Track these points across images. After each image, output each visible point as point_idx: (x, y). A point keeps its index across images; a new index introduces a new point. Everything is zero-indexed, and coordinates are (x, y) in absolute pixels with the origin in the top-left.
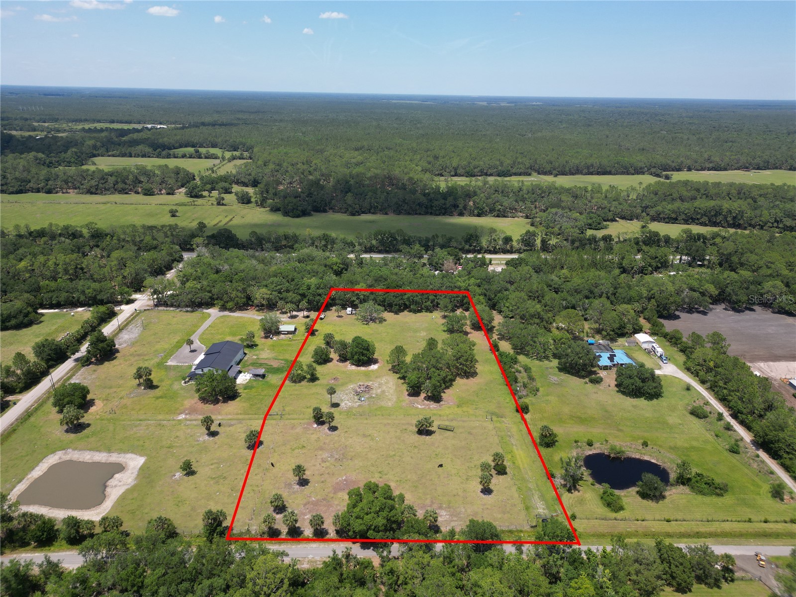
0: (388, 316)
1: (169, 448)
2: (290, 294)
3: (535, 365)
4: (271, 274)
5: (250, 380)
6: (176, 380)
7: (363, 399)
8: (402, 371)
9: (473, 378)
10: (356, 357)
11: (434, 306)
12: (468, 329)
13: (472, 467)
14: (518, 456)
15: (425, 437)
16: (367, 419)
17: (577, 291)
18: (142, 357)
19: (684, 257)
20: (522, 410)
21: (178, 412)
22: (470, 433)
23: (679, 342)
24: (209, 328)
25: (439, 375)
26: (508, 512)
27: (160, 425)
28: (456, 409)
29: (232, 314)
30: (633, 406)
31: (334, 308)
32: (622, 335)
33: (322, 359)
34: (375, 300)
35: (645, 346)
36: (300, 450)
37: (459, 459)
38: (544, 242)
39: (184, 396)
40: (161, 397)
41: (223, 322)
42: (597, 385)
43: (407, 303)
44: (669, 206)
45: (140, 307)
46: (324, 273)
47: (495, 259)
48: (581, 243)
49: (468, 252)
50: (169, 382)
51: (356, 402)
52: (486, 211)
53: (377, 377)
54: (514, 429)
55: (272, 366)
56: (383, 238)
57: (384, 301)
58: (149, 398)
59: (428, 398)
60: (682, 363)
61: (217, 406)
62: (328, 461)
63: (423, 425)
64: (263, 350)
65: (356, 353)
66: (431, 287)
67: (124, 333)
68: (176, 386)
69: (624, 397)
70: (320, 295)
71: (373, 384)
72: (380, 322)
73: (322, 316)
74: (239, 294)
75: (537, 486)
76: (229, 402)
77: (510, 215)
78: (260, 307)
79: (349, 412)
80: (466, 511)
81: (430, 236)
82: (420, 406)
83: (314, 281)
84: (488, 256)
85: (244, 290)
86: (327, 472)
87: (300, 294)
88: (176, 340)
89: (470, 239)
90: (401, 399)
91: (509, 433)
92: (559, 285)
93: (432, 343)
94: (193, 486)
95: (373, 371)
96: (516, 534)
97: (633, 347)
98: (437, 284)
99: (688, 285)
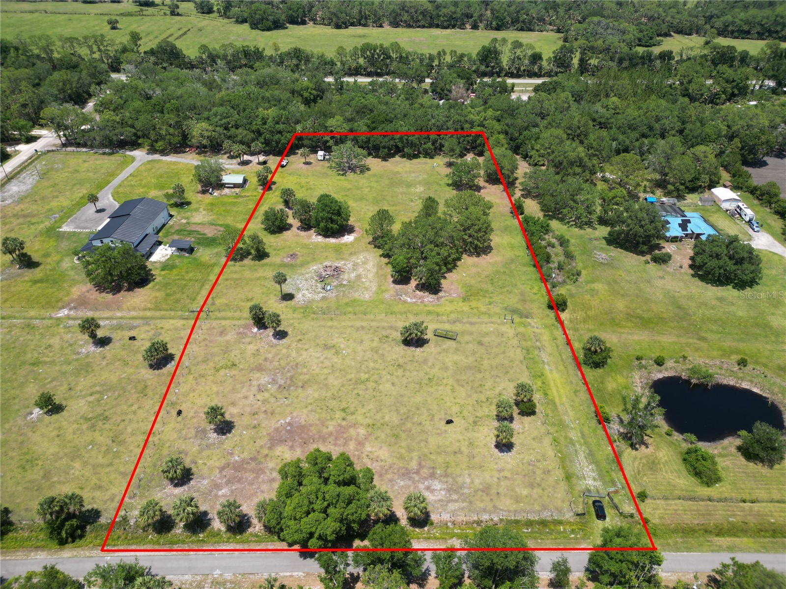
0: (373, 163)
1: (33, 364)
2: (240, 130)
3: (573, 233)
4: (217, 101)
5: (172, 255)
6: (67, 255)
7: (329, 288)
8: (387, 247)
9: (486, 254)
10: (322, 225)
11: (436, 149)
12: (481, 182)
13: (482, 402)
14: (552, 383)
15: (414, 349)
16: (332, 319)
17: (632, 128)
18: (29, 219)
19: (767, 82)
20: (557, 306)
21: (60, 304)
22: (480, 343)
23: (775, 199)
24: (130, 178)
25: (438, 254)
26: (539, 485)
27: (29, 325)
28: (461, 304)
29: (164, 158)
30: (718, 299)
31: (300, 151)
32: (693, 190)
33: (277, 226)
34: (355, 141)
35: (725, 206)
36: (227, 371)
37: (463, 386)
38: (582, 61)
39: (74, 280)
40: (40, 281)
41: (150, 170)
42: (663, 266)
43: (400, 145)
44: (742, 14)
45: (44, 147)
46: (289, 101)
47: (519, 84)
48: (630, 63)
49: (484, 74)
50: (56, 257)
51: (319, 293)
52: (507, 22)
53: (351, 254)
54: (546, 337)
55: (204, 234)
56: (373, 55)
57: (368, 141)
58: (23, 282)
59: (422, 287)
60: (780, 231)
61: (118, 295)
62: (267, 390)
63: (410, 334)
64: (197, 210)
65: (323, 219)
66: (433, 121)
67: (13, 184)
68: (66, 264)
69: (704, 284)
70: (280, 132)
71: (345, 265)
72: (362, 172)
73: (284, 163)
74: (171, 130)
75: (583, 436)
76: (137, 289)
77: (537, 28)
78: (201, 149)
79: (307, 310)
80: (473, 482)
81: (434, 52)
82: (409, 299)
83: (272, 113)
84: (510, 81)
85: (178, 125)
86: (264, 409)
87: (253, 132)
88: (81, 195)
89: (487, 56)
90: (383, 288)
91: (538, 343)
92: (608, 119)
93: (430, 205)
94: (55, 433)
95: (346, 245)
96: (552, 527)
97: (709, 207)
98: (440, 116)
99: (782, 117)
